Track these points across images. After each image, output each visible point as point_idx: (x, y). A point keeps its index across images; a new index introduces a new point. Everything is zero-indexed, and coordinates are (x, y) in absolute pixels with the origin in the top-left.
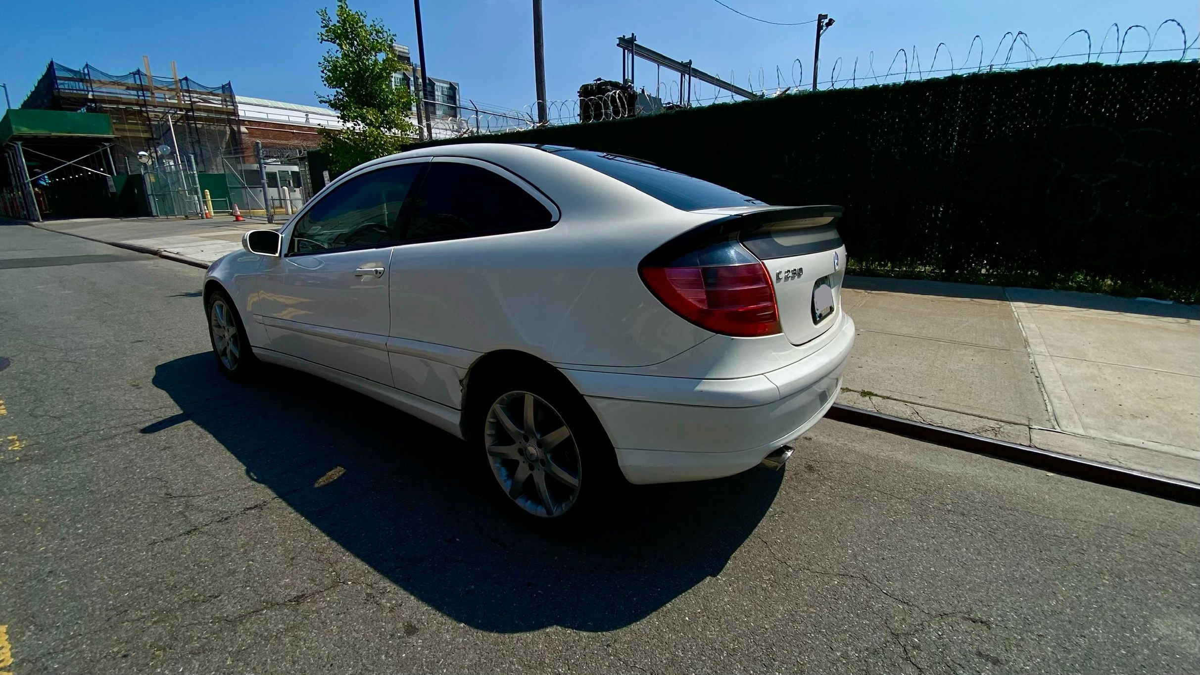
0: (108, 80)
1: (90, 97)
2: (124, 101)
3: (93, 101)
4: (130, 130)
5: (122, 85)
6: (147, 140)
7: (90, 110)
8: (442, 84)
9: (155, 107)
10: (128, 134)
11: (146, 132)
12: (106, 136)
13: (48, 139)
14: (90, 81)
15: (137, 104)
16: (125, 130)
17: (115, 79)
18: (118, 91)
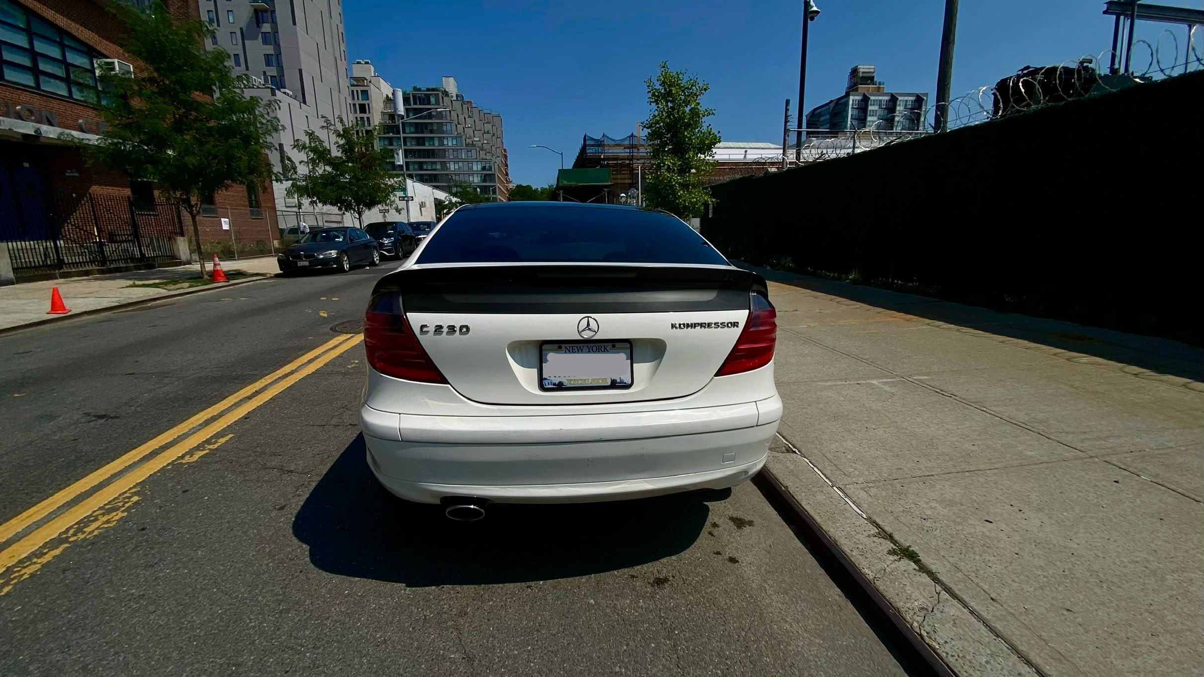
0: (613, 143)
1: (602, 157)
2: (621, 158)
3: (604, 159)
4: (621, 179)
5: (622, 146)
6: (630, 184)
7: (603, 166)
8: (906, 98)
9: (638, 160)
10: (619, 181)
11: (630, 179)
12: (606, 184)
13: (577, 187)
14: (604, 146)
15: (628, 159)
16: (618, 179)
17: (618, 142)
18: (618, 151)
